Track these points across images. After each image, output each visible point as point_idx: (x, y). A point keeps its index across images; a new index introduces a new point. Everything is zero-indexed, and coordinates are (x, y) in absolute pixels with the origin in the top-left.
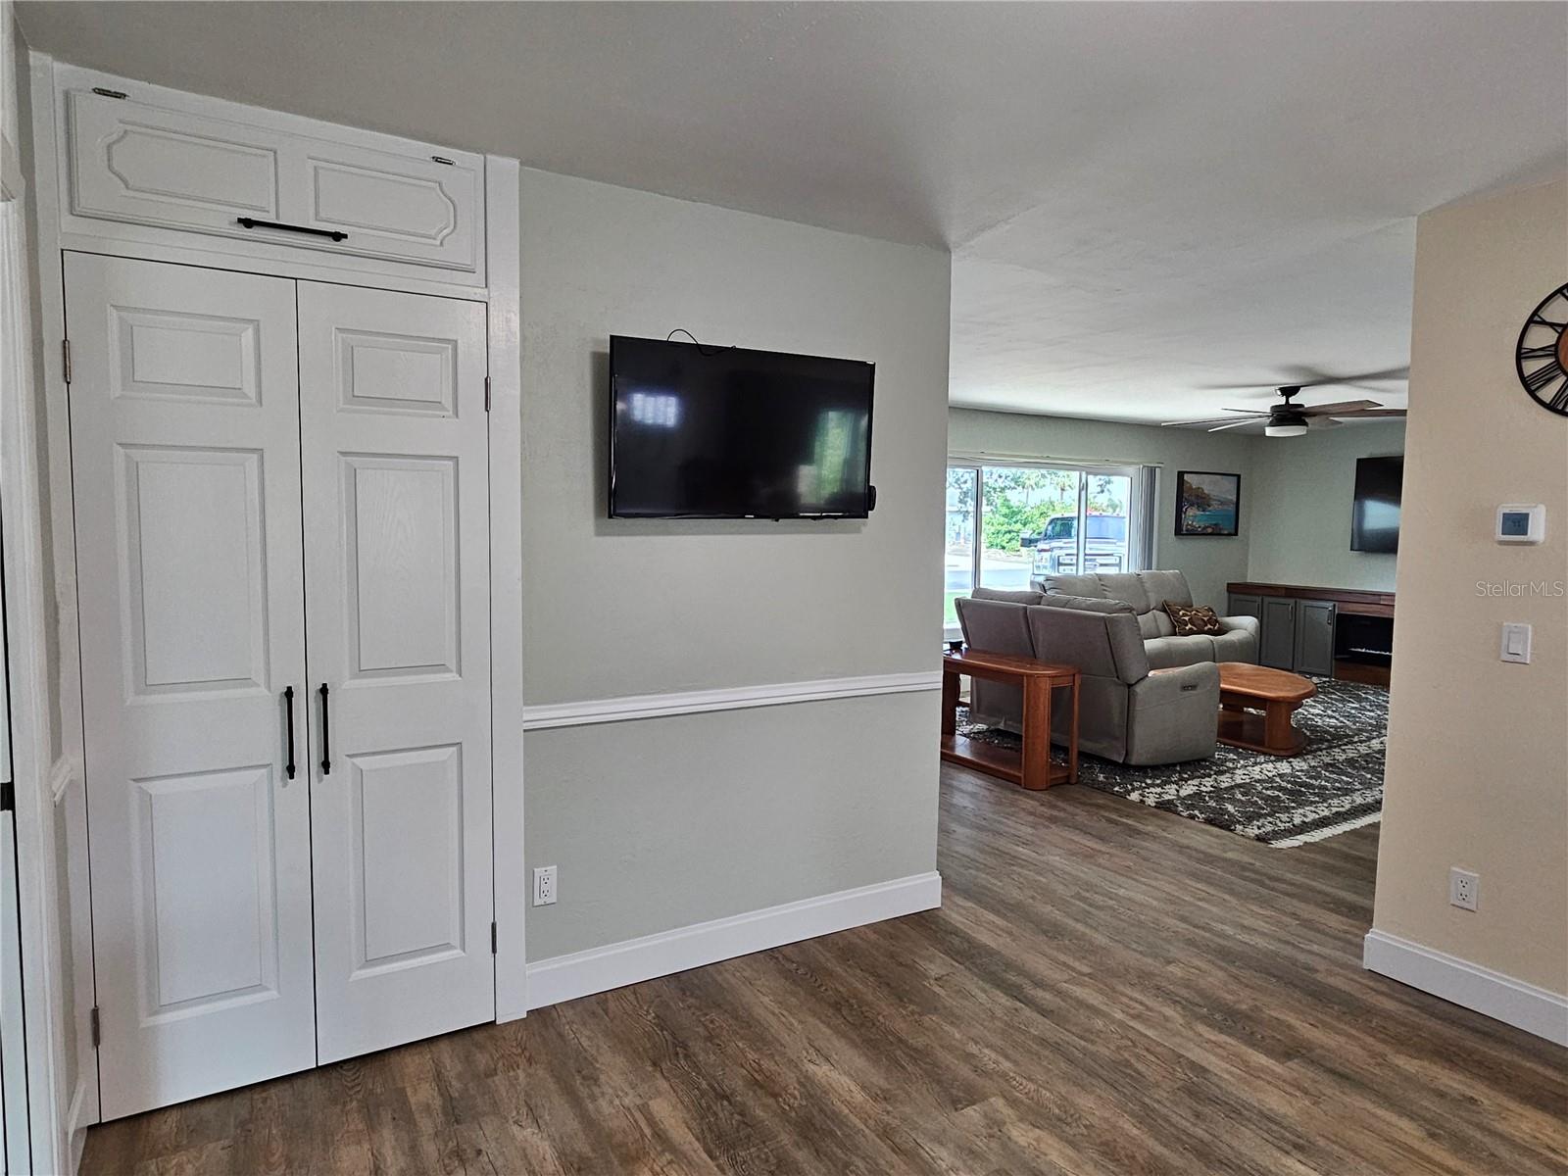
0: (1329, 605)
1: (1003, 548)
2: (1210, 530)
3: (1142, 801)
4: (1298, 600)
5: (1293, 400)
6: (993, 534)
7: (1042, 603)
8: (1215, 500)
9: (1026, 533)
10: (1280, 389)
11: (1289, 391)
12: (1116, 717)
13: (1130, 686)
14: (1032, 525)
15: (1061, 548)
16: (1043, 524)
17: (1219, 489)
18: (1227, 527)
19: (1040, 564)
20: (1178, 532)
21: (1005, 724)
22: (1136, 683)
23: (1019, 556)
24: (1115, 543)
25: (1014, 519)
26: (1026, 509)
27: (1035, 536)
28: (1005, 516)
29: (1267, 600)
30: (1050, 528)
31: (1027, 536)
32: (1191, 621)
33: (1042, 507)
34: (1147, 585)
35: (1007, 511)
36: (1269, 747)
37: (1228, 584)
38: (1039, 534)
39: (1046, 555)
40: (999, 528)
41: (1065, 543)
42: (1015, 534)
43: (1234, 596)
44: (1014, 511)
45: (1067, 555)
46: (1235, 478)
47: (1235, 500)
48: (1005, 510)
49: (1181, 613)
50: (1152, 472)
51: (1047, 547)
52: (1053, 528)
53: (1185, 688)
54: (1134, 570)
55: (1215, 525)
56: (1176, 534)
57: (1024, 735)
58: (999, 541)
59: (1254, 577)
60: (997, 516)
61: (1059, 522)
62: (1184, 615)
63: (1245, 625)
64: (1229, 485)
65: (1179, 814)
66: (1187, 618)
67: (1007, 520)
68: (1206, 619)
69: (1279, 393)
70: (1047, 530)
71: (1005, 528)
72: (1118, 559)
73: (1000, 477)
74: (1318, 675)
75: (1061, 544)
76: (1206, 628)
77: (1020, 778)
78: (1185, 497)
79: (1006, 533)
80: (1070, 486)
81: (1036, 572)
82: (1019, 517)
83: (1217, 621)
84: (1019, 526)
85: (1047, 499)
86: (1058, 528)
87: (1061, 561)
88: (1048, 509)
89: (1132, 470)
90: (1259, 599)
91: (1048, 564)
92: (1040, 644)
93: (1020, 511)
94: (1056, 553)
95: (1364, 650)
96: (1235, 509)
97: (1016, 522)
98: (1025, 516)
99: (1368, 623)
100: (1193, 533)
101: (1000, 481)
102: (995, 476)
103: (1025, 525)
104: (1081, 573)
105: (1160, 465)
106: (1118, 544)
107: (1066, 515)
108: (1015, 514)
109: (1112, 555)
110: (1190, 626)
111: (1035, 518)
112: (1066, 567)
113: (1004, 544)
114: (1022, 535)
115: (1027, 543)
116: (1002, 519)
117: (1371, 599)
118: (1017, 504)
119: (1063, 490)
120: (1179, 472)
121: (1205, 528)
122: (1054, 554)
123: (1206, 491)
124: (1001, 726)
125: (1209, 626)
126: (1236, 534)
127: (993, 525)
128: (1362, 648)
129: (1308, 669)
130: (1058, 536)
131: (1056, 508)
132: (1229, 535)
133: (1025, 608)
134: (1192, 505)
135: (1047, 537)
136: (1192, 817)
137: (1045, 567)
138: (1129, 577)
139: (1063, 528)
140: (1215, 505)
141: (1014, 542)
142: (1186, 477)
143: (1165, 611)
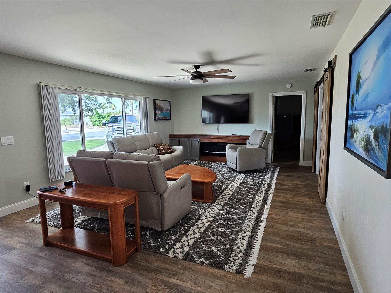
0: (198, 139)
1: (98, 125)
2: (164, 119)
3: (176, 257)
4: (189, 138)
5: (198, 70)
6: (95, 121)
7: (114, 157)
8: (165, 109)
9: (104, 121)
10: (194, 66)
11: (197, 67)
12: (156, 211)
13: (161, 195)
14: (106, 119)
15: (115, 125)
16: (109, 118)
17: (165, 105)
18: (167, 118)
19: (109, 131)
20: (155, 119)
21: (100, 215)
22: (163, 193)
23: (103, 127)
24: (131, 123)
25: (100, 117)
26: (103, 114)
27: (107, 122)
28: (98, 116)
29: (181, 139)
30: (111, 119)
31: (104, 122)
32: (164, 149)
33: (108, 114)
34: (148, 138)
35: (98, 115)
36: (205, 200)
37: (169, 135)
38: (108, 121)
39: (111, 128)
40: (96, 120)
41: (116, 124)
42: (101, 121)
43: (171, 139)
44: (100, 115)
45: (117, 127)
46: (169, 102)
47: (169, 109)
48: (97, 115)
49: (160, 147)
50: (146, 99)
51: (111, 125)
52: (112, 119)
53: (181, 188)
54: (143, 133)
55: (165, 117)
56: (154, 120)
57: (110, 219)
58: (96, 124)
59: (175, 133)
60: (95, 116)
61: (114, 118)
62: (162, 147)
63: (179, 149)
64: (168, 104)
65: (195, 262)
66: (162, 149)
67: (98, 118)
68: (168, 148)
69: (194, 67)
70: (110, 120)
71: (98, 120)
72: (132, 128)
73: (94, 104)
74: (197, 160)
75: (115, 124)
76: (168, 151)
77: (111, 260)
78: (156, 108)
79: (98, 121)
80: (115, 108)
81: (108, 133)
82: (102, 117)
83: (171, 148)
84: (102, 119)
85: (109, 112)
86: (114, 119)
87: (116, 129)
88: (110, 114)
89: (139, 98)
90: (178, 139)
91: (112, 131)
92: (115, 178)
93: (102, 115)
94: (114, 127)
95: (207, 152)
96: (169, 112)
97: (101, 118)
98: (103, 116)
99: (208, 144)
100: (159, 120)
101: (94, 106)
102: (92, 104)
103: (104, 119)
104: (125, 136)
105: (148, 97)
106: (132, 123)
107: (116, 115)
108: (100, 116)
109: (131, 127)
110: (164, 151)
111: (106, 117)
112: (117, 131)
113: (98, 124)
114: (102, 122)
115: (104, 124)
116: (97, 117)
117: (208, 137)
118: (101, 113)
119: (113, 109)
120: (154, 100)
121: (162, 118)
122: (113, 127)
123: (162, 106)
124: (99, 216)
125: (169, 150)
126: (170, 119)
127: (94, 119)
128: (207, 151)
129: (193, 159)
130: (114, 122)
131: (112, 114)
132: (169, 120)
133: (105, 161)
134: (158, 110)
135: (111, 122)
136: (202, 263)
137: (111, 132)
138: (143, 135)
139: (115, 119)
140: (164, 111)
141: (101, 124)
142: (156, 101)
143: (155, 146)
